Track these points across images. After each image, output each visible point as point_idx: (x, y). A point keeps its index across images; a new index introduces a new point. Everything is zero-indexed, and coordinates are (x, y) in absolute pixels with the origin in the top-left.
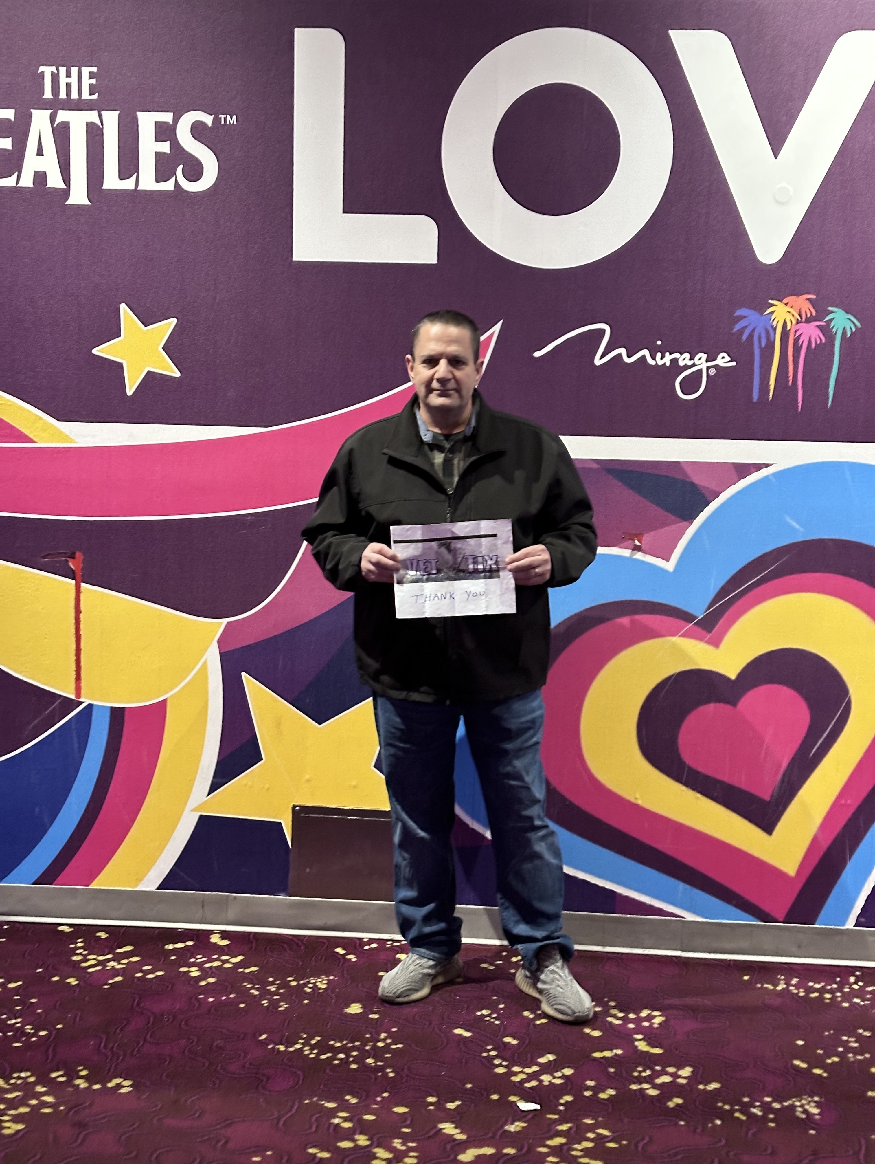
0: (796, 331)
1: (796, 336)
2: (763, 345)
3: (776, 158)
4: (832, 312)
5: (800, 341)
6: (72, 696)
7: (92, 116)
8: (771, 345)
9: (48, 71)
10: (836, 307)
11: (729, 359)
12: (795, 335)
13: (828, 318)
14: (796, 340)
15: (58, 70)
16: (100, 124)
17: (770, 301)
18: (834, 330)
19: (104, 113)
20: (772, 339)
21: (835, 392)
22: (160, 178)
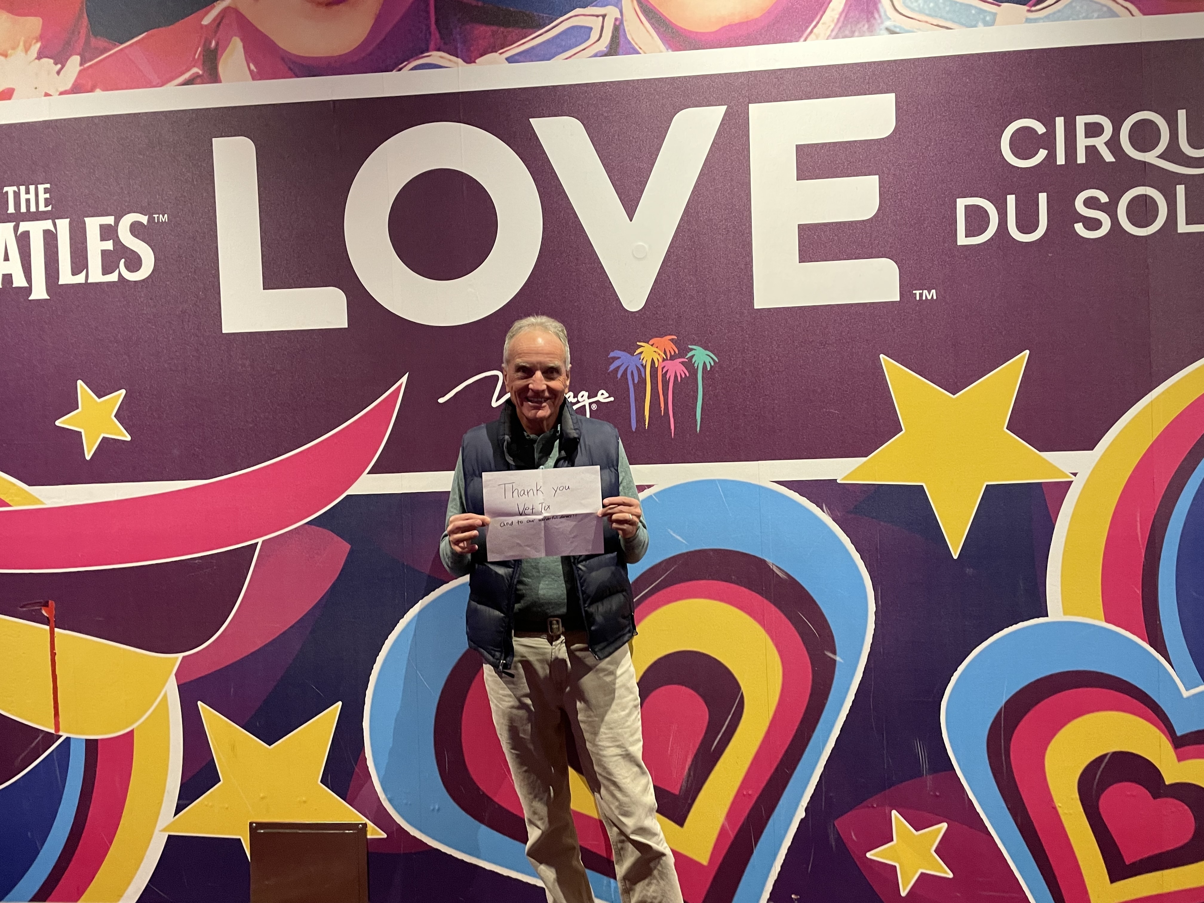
0: (663, 368)
1: (664, 372)
2: (636, 381)
3: (631, 221)
4: (692, 350)
5: (668, 377)
6: (52, 731)
7: (48, 224)
8: (643, 381)
9: (10, 190)
10: (695, 345)
11: (607, 395)
12: (662, 372)
13: (690, 355)
14: (664, 375)
15: (19, 190)
16: (54, 231)
17: (638, 343)
18: (696, 365)
19: (57, 221)
20: (643, 376)
21: (702, 419)
22: (106, 271)
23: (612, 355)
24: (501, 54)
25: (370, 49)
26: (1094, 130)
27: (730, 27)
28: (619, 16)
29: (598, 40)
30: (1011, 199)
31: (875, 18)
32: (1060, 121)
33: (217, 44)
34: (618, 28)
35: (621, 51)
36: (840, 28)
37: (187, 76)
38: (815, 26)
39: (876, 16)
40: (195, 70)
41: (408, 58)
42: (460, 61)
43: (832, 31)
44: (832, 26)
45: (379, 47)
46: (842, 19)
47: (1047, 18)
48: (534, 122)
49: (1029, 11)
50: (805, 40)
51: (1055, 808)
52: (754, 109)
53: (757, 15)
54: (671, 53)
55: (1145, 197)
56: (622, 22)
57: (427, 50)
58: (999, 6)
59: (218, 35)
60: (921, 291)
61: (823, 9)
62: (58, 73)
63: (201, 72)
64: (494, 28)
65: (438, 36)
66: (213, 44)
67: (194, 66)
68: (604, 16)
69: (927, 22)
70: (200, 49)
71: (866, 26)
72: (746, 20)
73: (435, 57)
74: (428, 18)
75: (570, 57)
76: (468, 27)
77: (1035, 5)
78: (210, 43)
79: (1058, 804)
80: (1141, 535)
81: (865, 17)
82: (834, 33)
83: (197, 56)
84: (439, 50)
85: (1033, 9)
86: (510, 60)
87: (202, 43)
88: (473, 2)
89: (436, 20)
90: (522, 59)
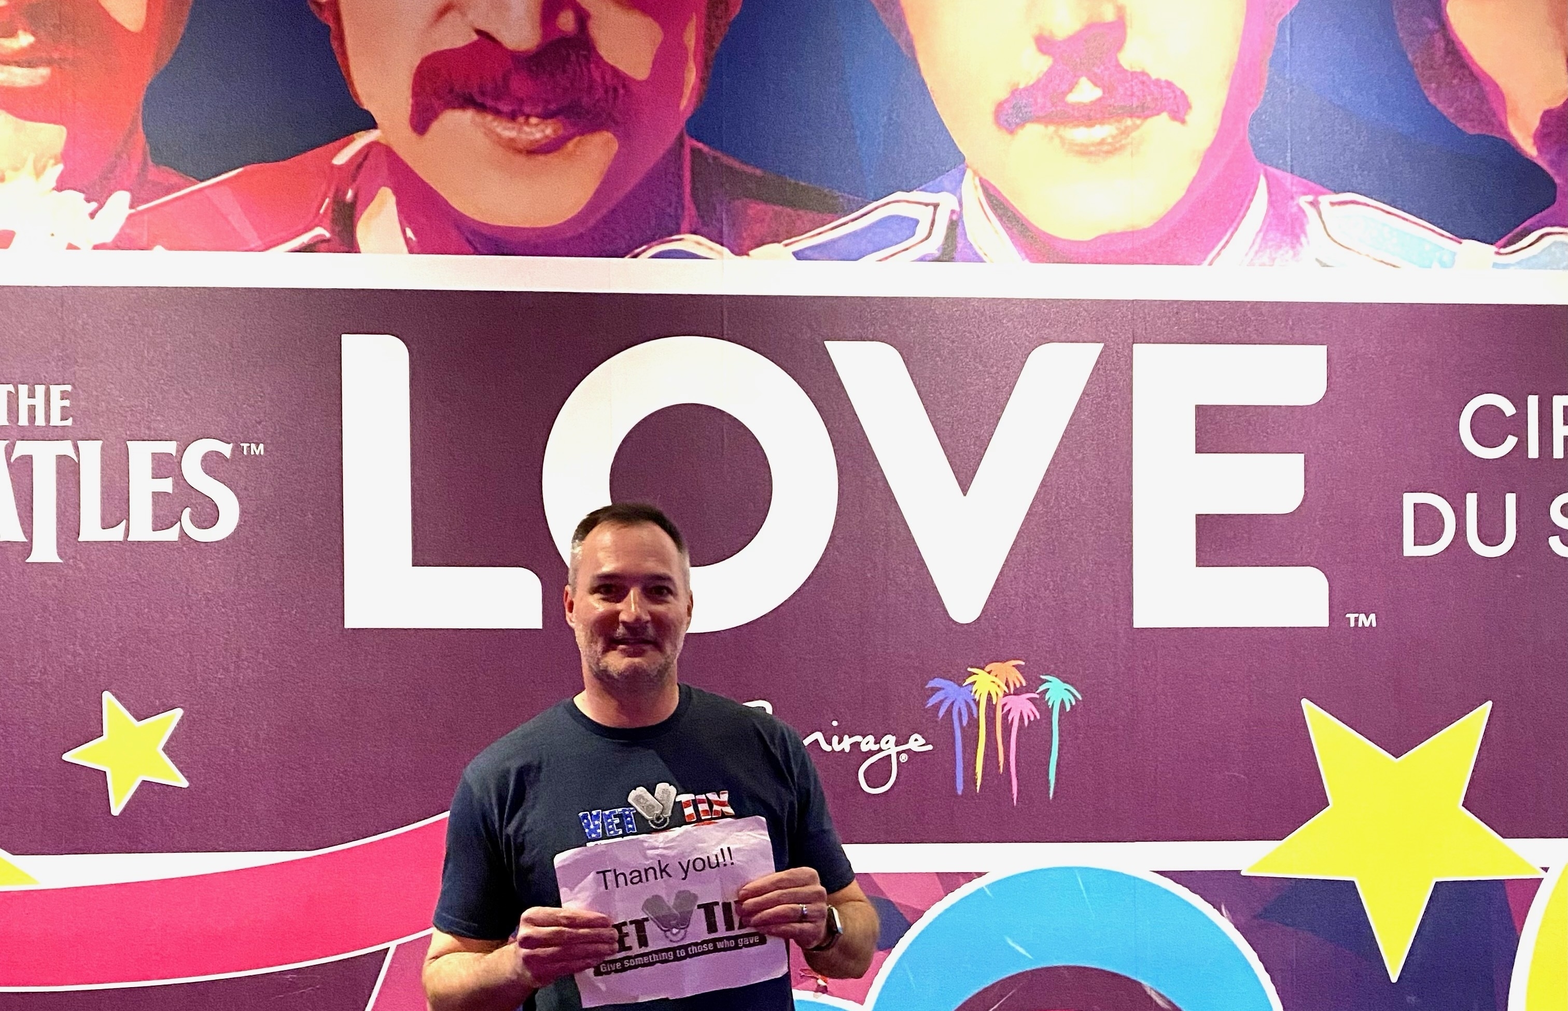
0: (1004, 706)
1: (1005, 711)
2: (965, 723)
3: (965, 495)
4: (1046, 681)
5: (1010, 718)
7: (65, 447)
8: (974, 723)
10: (1051, 674)
11: (923, 741)
12: (1003, 710)
13: (1041, 688)
14: (1005, 717)
15: (16, 389)
16: (75, 457)
17: (969, 669)
18: (1050, 704)
19: (80, 443)
20: (975, 716)
21: (1057, 780)
22: (160, 524)
23: (931, 684)
24: (786, 245)
25: (592, 222)
27: (1110, 238)
28: (957, 209)
29: (927, 238)
30: (1472, 500)
31: (1301, 244)
32: (1533, 401)
33: (356, 196)
34: (955, 225)
35: (958, 257)
36: (1257, 253)
38: (1223, 247)
39: (1303, 239)
40: (319, 231)
41: (650, 241)
42: (725, 250)
43: (1245, 253)
44: (1245, 248)
45: (606, 220)
46: (1258, 239)
47: (1518, 264)
48: (833, 347)
49: (1498, 253)
50: (1210, 264)
52: (1141, 351)
53: (1147, 225)
54: (1027, 265)
56: (960, 216)
57: (678, 233)
58: (1461, 243)
59: (359, 182)
60: (1357, 615)
61: (1235, 225)
62: (92, 215)
63: (328, 235)
64: (778, 208)
65: (694, 212)
66: (350, 194)
67: (317, 225)
68: (936, 206)
69: (1369, 256)
70: (327, 200)
71: (1290, 252)
72: (1130, 230)
73: (688, 242)
74: (680, 186)
75: (886, 258)
76: (738, 203)
77: (1505, 246)
78: (345, 193)
81: (1288, 240)
82: (1247, 258)
83: (322, 211)
84: (694, 232)
85: (1503, 251)
86: (798, 255)
87: (331, 194)
88: (749, 169)
89: (694, 189)
90: (816, 256)
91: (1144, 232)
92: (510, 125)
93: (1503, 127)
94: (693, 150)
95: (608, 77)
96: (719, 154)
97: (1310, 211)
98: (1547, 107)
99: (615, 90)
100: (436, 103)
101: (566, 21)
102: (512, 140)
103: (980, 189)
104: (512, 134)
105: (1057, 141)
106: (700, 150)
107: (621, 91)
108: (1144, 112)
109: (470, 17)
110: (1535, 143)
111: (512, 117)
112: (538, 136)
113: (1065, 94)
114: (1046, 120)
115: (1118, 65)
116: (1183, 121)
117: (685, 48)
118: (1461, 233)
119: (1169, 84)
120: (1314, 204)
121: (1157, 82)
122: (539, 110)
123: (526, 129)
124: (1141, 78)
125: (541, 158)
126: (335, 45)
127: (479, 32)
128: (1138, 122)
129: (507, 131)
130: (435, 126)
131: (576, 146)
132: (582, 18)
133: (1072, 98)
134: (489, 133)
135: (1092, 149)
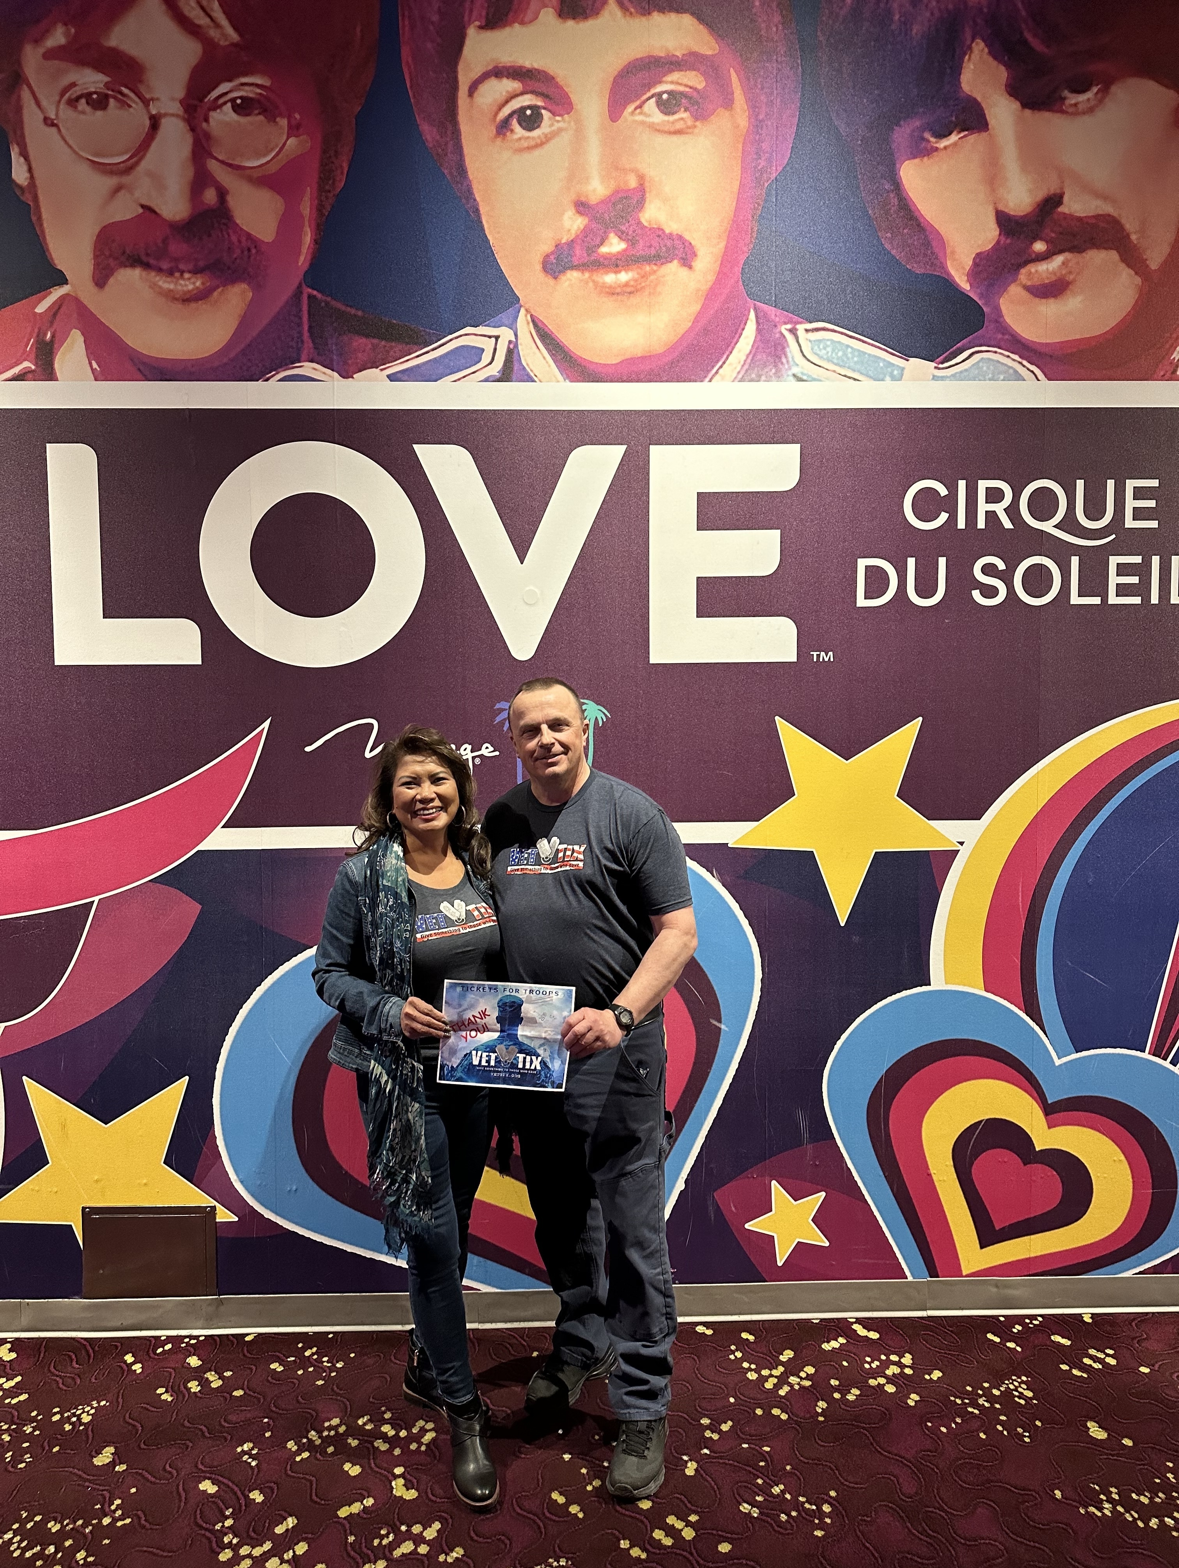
3: (522, 563)
11: (491, 749)
23: (498, 706)
24: (382, 370)
25: (232, 355)
26: (994, 496)
27: (632, 361)
28: (513, 339)
29: (490, 363)
30: (911, 562)
31: (782, 363)
32: (962, 484)
33: (53, 336)
34: (512, 353)
35: (514, 377)
36: (747, 371)
37: (16, 370)
38: (721, 367)
39: (784, 360)
40: (26, 364)
41: (277, 368)
42: (336, 374)
43: (739, 372)
44: (738, 369)
45: (243, 352)
46: (749, 361)
47: (954, 377)
48: (420, 449)
49: (936, 368)
50: (710, 381)
51: (930, 1175)
52: (655, 451)
53: (661, 350)
54: (568, 383)
55: (1041, 567)
56: (516, 346)
57: (299, 361)
58: (908, 360)
59: (55, 326)
60: (818, 653)
61: (730, 348)
63: (33, 367)
64: (375, 341)
65: (311, 345)
66: (49, 335)
67: (25, 360)
68: (497, 338)
69: (834, 371)
70: (32, 340)
71: (774, 371)
72: (649, 354)
73: (307, 368)
74: (300, 325)
75: (459, 379)
76: (345, 338)
77: (942, 363)
78: (46, 334)
79: (932, 1171)
80: (1022, 904)
81: (772, 360)
82: (740, 376)
83: (28, 349)
84: (312, 361)
85: (941, 366)
86: (392, 378)
87: (35, 335)
88: (353, 311)
89: (310, 327)
90: (406, 378)
91: (659, 356)
92: (169, 279)
93: (943, 267)
94: (310, 297)
95: (244, 239)
96: (329, 299)
97: (790, 337)
98: (978, 251)
99: (249, 250)
100: (112, 262)
101: (210, 196)
102: (170, 291)
103: (531, 325)
104: (172, 286)
105: (591, 284)
106: (315, 296)
107: (254, 251)
108: (659, 259)
109: (137, 194)
110: (968, 280)
111: (170, 273)
112: (191, 287)
113: (599, 246)
114: (582, 267)
115: (639, 223)
116: (690, 267)
117: (302, 216)
118: (907, 353)
119: (680, 237)
120: (793, 331)
121: (670, 236)
122: (191, 266)
123: (182, 282)
124: (658, 232)
125: (193, 305)
126: (34, 218)
127: (142, 206)
128: (655, 268)
129: (166, 284)
130: (112, 281)
131: (221, 294)
132: (222, 193)
133: (604, 250)
134: (153, 286)
135: (619, 290)
